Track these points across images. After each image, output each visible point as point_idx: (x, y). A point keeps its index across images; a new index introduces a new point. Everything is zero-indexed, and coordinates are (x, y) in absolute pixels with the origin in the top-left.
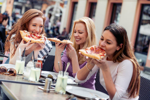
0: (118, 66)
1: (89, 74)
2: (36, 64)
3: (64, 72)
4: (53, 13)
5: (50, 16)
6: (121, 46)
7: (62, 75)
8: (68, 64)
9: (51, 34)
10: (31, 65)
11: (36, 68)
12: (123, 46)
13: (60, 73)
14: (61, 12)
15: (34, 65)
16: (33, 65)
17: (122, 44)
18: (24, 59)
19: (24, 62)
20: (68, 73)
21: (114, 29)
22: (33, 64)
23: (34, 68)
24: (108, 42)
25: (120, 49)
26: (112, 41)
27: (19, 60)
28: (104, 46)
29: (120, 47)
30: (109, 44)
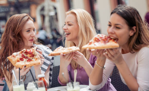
0: (136, 57)
1: (103, 75)
2: (38, 83)
3: (73, 83)
4: (46, 13)
5: (43, 17)
6: (134, 29)
7: (72, 87)
8: (75, 72)
9: (51, 39)
10: (32, 87)
11: (39, 88)
12: (136, 29)
13: (69, 86)
14: (55, 8)
15: (36, 85)
16: (34, 86)
17: (135, 27)
18: (21, 82)
19: (22, 86)
20: (78, 83)
21: (121, 11)
22: (33, 84)
23: (36, 89)
24: (117, 27)
25: (134, 34)
26: (122, 25)
27: (16, 84)
28: (113, 32)
29: (133, 31)
30: (118, 28)
